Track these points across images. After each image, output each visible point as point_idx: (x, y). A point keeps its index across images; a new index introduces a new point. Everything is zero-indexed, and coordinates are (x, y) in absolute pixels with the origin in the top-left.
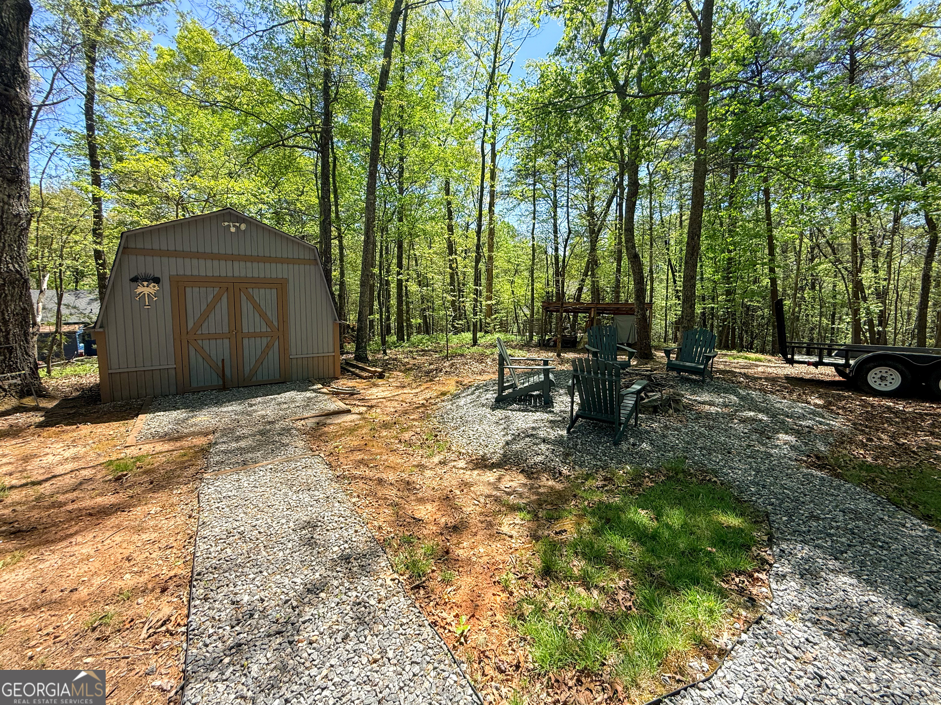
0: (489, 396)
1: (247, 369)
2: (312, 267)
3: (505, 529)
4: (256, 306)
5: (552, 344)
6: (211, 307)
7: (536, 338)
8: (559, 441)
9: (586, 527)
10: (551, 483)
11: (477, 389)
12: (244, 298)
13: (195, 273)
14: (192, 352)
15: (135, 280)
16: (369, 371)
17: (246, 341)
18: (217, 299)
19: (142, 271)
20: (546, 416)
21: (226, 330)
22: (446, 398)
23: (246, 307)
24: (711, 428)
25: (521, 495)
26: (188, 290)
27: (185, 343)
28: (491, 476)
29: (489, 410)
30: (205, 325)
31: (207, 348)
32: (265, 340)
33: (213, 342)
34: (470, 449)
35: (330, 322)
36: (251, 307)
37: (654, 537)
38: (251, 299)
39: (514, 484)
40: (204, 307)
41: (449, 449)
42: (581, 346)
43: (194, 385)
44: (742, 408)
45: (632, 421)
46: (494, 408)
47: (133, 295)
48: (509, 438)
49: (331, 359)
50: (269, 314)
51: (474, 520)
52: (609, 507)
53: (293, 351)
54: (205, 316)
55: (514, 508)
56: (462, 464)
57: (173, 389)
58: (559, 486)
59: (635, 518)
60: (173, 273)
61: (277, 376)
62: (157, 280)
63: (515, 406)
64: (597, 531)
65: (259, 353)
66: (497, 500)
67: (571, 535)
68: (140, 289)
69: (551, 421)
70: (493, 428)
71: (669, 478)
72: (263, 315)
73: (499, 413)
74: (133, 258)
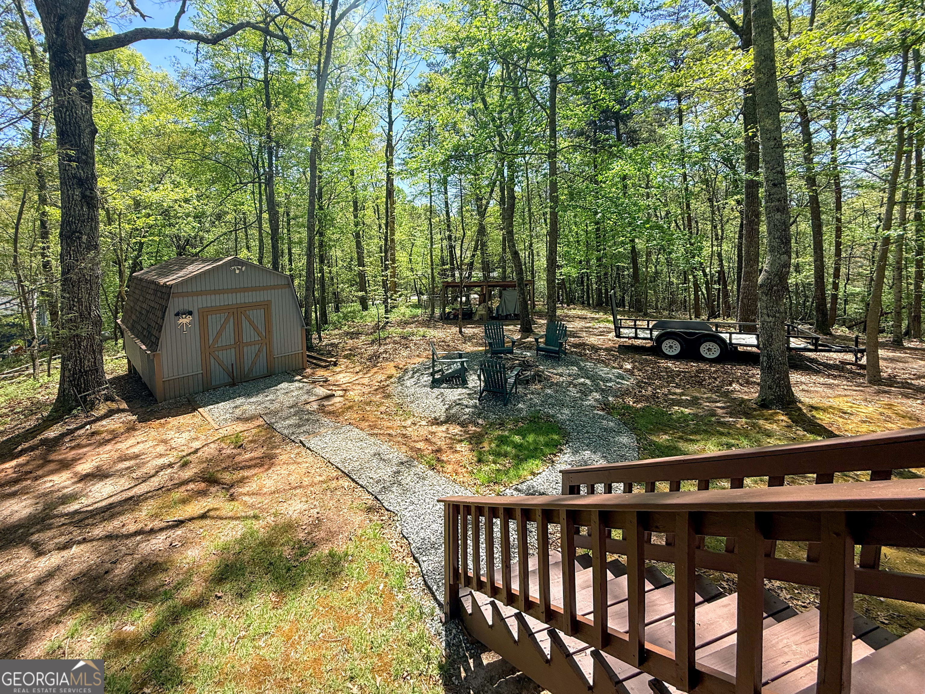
0: (425, 379)
1: (246, 369)
2: (287, 289)
3: (458, 449)
4: (251, 323)
5: (452, 317)
6: (223, 327)
7: (437, 312)
8: (475, 407)
9: (493, 445)
10: (474, 428)
11: (414, 373)
12: (243, 318)
13: (213, 305)
14: (212, 360)
15: (177, 314)
16: (326, 361)
17: (245, 348)
18: (227, 321)
19: (181, 308)
20: (464, 391)
21: (232, 342)
22: (392, 380)
23: (245, 324)
24: (557, 391)
25: (461, 435)
26: (209, 317)
27: (208, 354)
28: (444, 428)
29: (429, 389)
30: (220, 340)
31: (221, 356)
32: (257, 347)
33: (225, 352)
34: (426, 414)
35: (299, 328)
36: (248, 323)
37: (521, 445)
38: (248, 318)
39: (456, 431)
40: (219, 327)
41: (414, 416)
42: (477, 318)
43: (213, 384)
44: (578, 376)
45: (514, 391)
46: (432, 388)
47: (176, 325)
48: (447, 406)
49: (300, 355)
50: (260, 328)
51: (444, 447)
52: (502, 436)
53: (276, 351)
54: (219, 334)
55: (461, 441)
56: (424, 423)
57: (201, 389)
58: (478, 430)
59: (514, 439)
60: (200, 306)
61: (266, 372)
62: (190, 313)
63: (444, 385)
64: (497, 446)
65: (254, 356)
66: (450, 438)
67: (487, 448)
68: (181, 321)
69: (468, 394)
70: (435, 401)
71: (531, 421)
72: (255, 329)
73: (436, 391)
74: (176, 299)
